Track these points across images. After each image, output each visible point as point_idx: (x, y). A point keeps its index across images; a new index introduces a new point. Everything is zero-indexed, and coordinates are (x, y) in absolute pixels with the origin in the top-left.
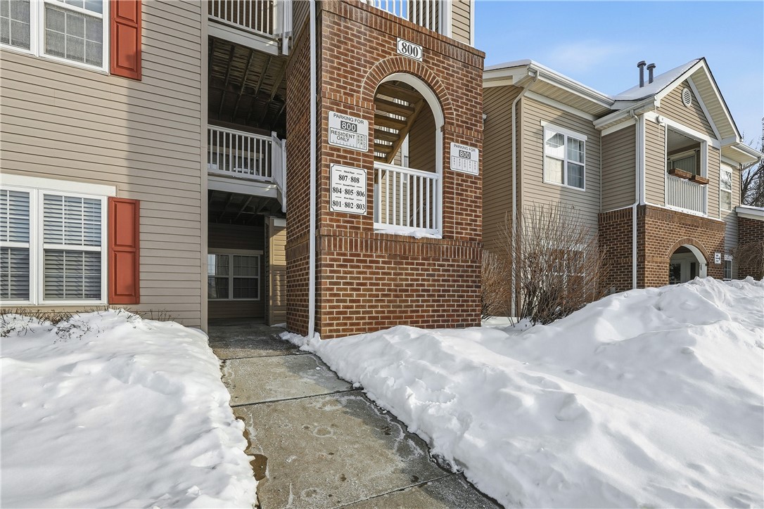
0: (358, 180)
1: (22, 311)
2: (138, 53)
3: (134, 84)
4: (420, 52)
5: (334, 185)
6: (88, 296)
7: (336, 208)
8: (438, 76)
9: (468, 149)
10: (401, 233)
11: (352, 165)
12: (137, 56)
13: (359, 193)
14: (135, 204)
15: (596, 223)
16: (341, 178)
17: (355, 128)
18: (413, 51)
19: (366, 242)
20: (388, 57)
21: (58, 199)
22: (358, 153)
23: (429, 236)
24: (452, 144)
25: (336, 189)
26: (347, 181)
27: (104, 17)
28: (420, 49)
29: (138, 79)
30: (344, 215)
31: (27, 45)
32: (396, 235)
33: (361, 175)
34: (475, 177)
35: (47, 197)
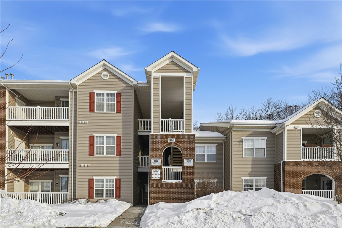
0: (158, 172)
1: (102, 199)
2: (121, 150)
3: (120, 157)
4: (174, 140)
5: (152, 174)
6: (112, 197)
7: (153, 178)
8: (180, 144)
9: (190, 159)
10: (169, 182)
11: (157, 169)
12: (120, 151)
13: (158, 175)
14: (120, 179)
15: (273, 168)
16: (154, 172)
17: (157, 161)
18: (173, 140)
19: (160, 185)
20: (166, 143)
21: (108, 180)
22: (158, 166)
23: (177, 182)
24: (184, 159)
25: (153, 175)
26: (156, 172)
27: (115, 145)
28: (175, 139)
29: (121, 156)
30: (155, 179)
31: (104, 154)
32: (168, 183)
33: (159, 171)
34: (192, 166)
35: (106, 180)
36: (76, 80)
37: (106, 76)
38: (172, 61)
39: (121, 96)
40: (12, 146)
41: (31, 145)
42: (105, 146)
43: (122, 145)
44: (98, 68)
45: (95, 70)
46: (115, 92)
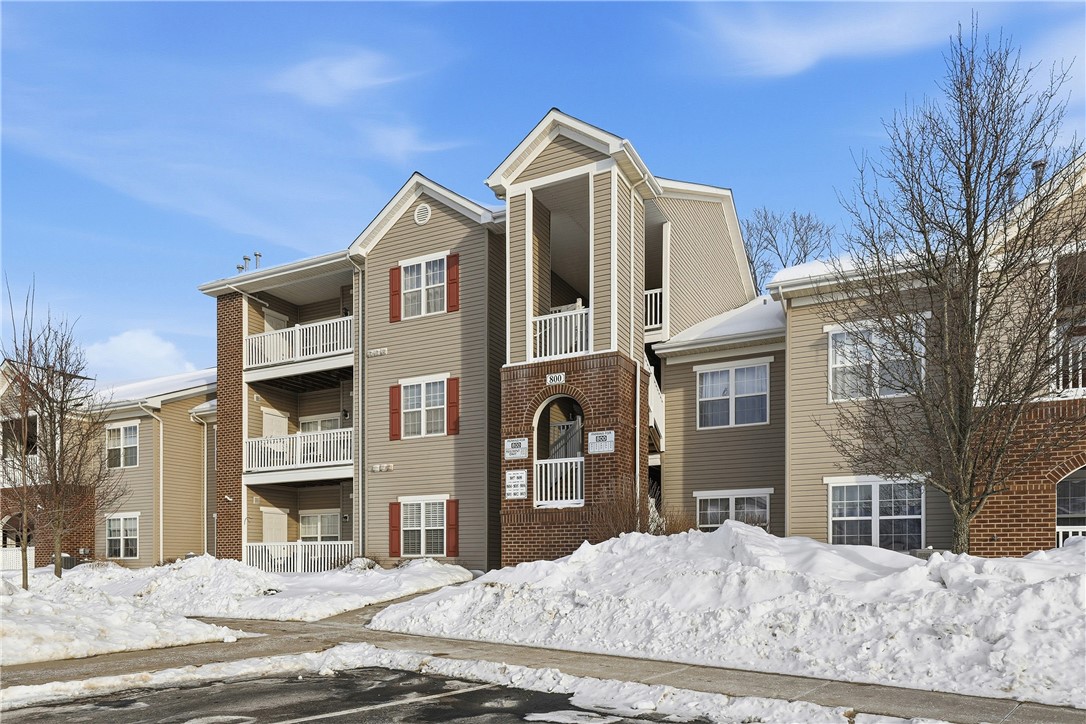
0: (521, 478)
1: (418, 559)
2: (458, 418)
3: (458, 437)
4: (563, 377)
5: (507, 484)
6: (440, 553)
7: (509, 497)
8: (578, 387)
9: (604, 433)
10: (550, 507)
11: (518, 468)
12: (458, 421)
13: (522, 486)
14: (456, 502)
16: (511, 478)
17: (519, 445)
18: (558, 379)
19: (527, 516)
21: (430, 504)
22: (522, 460)
23: (572, 506)
24: (590, 434)
25: (509, 486)
26: (515, 480)
27: (445, 406)
28: (563, 375)
29: (458, 433)
30: (514, 500)
31: (419, 433)
32: (546, 509)
33: (523, 473)
34: (612, 454)
35: (426, 504)
36: (361, 245)
37: (425, 214)
38: (559, 136)
39: (457, 263)
40: (257, 431)
41: (302, 419)
42: (423, 409)
43: (460, 402)
44: (405, 198)
45: (398, 206)
46: (443, 255)
